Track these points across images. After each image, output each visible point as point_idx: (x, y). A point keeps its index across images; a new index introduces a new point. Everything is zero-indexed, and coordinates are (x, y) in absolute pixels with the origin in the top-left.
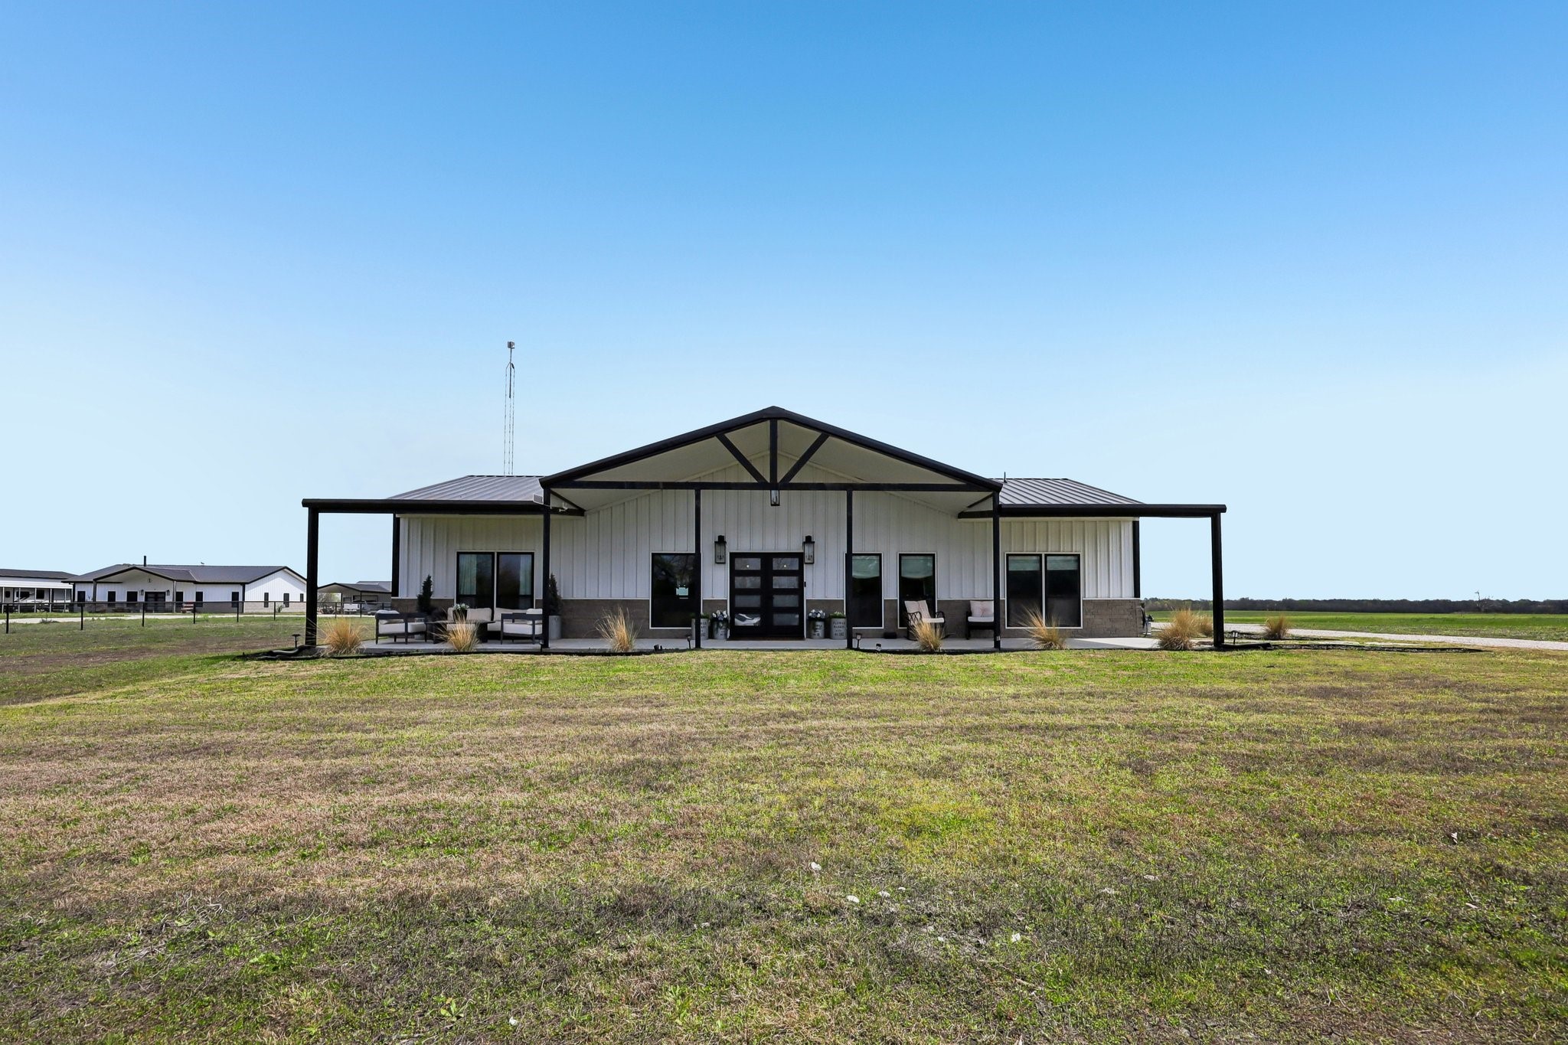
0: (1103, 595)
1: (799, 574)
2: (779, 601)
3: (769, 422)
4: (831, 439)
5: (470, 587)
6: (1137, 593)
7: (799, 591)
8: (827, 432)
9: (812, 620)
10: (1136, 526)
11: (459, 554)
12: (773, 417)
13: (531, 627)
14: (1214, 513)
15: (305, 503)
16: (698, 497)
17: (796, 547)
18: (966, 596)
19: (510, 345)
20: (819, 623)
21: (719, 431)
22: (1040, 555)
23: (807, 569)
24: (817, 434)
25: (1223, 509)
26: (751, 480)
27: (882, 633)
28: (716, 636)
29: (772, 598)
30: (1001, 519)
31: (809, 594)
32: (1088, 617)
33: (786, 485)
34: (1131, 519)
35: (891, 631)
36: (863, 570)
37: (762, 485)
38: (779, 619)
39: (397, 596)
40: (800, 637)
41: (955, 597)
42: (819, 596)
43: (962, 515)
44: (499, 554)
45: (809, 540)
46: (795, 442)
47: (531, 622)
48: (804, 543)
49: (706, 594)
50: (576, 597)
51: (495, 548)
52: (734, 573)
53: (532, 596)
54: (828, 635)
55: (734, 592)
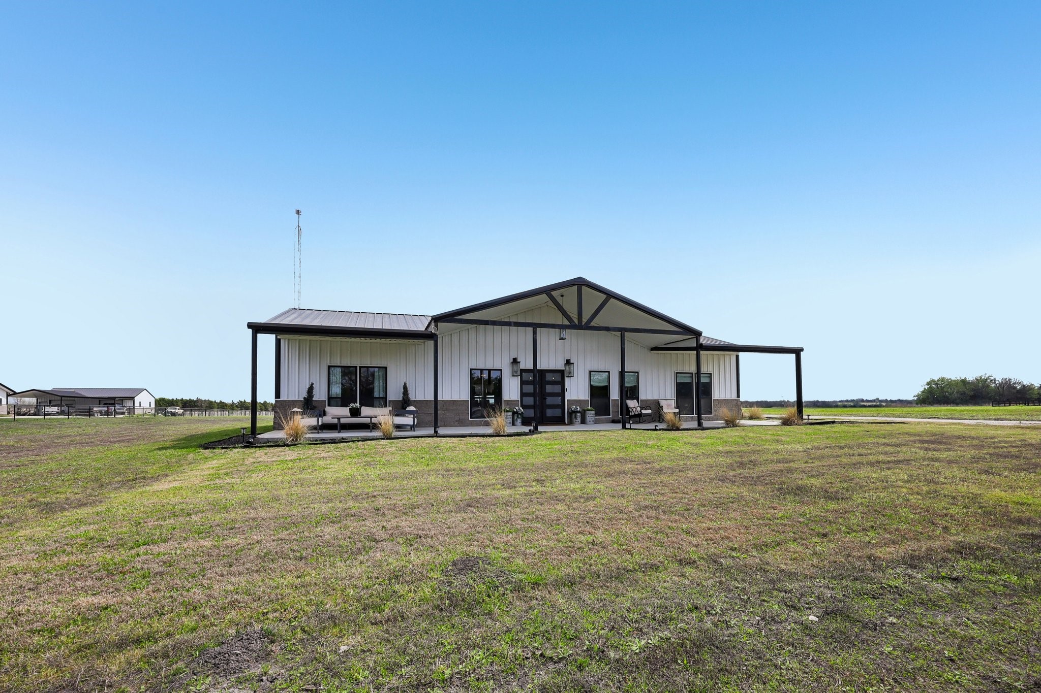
0: (723, 397)
1: (562, 383)
2: (550, 401)
3: (576, 286)
4: (612, 300)
5: (337, 390)
6: (738, 396)
7: (562, 394)
8: (610, 295)
9: (572, 413)
10: (737, 357)
11: (329, 367)
12: (580, 283)
13: (412, 419)
14: (797, 352)
15: (250, 326)
16: (535, 333)
17: (560, 365)
18: (656, 398)
19: (298, 212)
20: (579, 414)
21: (547, 291)
22: (692, 373)
23: (567, 380)
24: (604, 296)
25: (802, 350)
26: (566, 323)
27: (611, 420)
28: (516, 423)
29: (545, 399)
30: (701, 352)
31: (568, 396)
32: (716, 409)
33: (588, 327)
34: (735, 353)
35: (616, 419)
36: (599, 380)
37: (573, 326)
38: (550, 413)
39: (280, 398)
40: (563, 423)
41: (650, 398)
42: (574, 398)
43: (653, 349)
44: (360, 367)
45: (568, 362)
46: (591, 301)
47: (412, 416)
48: (565, 364)
49: (506, 396)
50: (418, 399)
51: (357, 362)
52: (523, 383)
53: (386, 398)
54: (583, 422)
55: (523, 395)
